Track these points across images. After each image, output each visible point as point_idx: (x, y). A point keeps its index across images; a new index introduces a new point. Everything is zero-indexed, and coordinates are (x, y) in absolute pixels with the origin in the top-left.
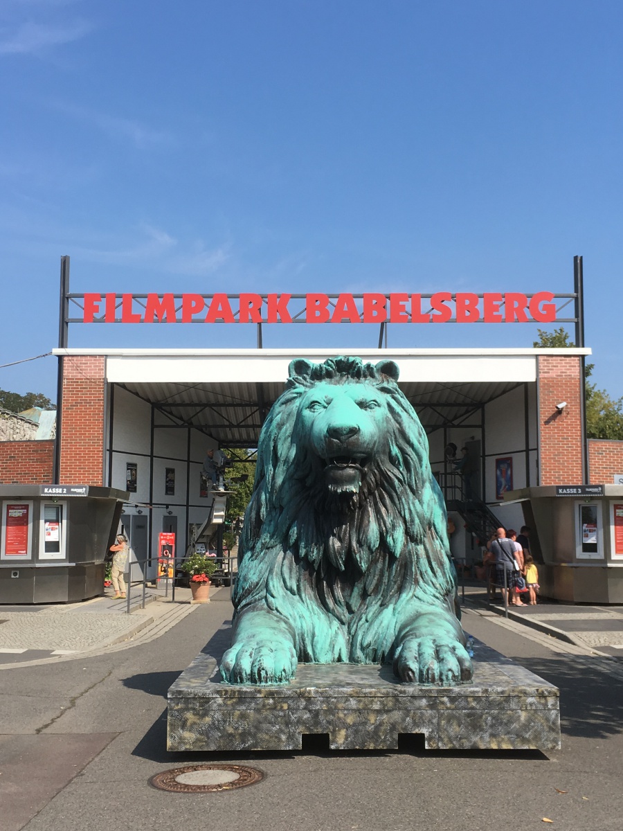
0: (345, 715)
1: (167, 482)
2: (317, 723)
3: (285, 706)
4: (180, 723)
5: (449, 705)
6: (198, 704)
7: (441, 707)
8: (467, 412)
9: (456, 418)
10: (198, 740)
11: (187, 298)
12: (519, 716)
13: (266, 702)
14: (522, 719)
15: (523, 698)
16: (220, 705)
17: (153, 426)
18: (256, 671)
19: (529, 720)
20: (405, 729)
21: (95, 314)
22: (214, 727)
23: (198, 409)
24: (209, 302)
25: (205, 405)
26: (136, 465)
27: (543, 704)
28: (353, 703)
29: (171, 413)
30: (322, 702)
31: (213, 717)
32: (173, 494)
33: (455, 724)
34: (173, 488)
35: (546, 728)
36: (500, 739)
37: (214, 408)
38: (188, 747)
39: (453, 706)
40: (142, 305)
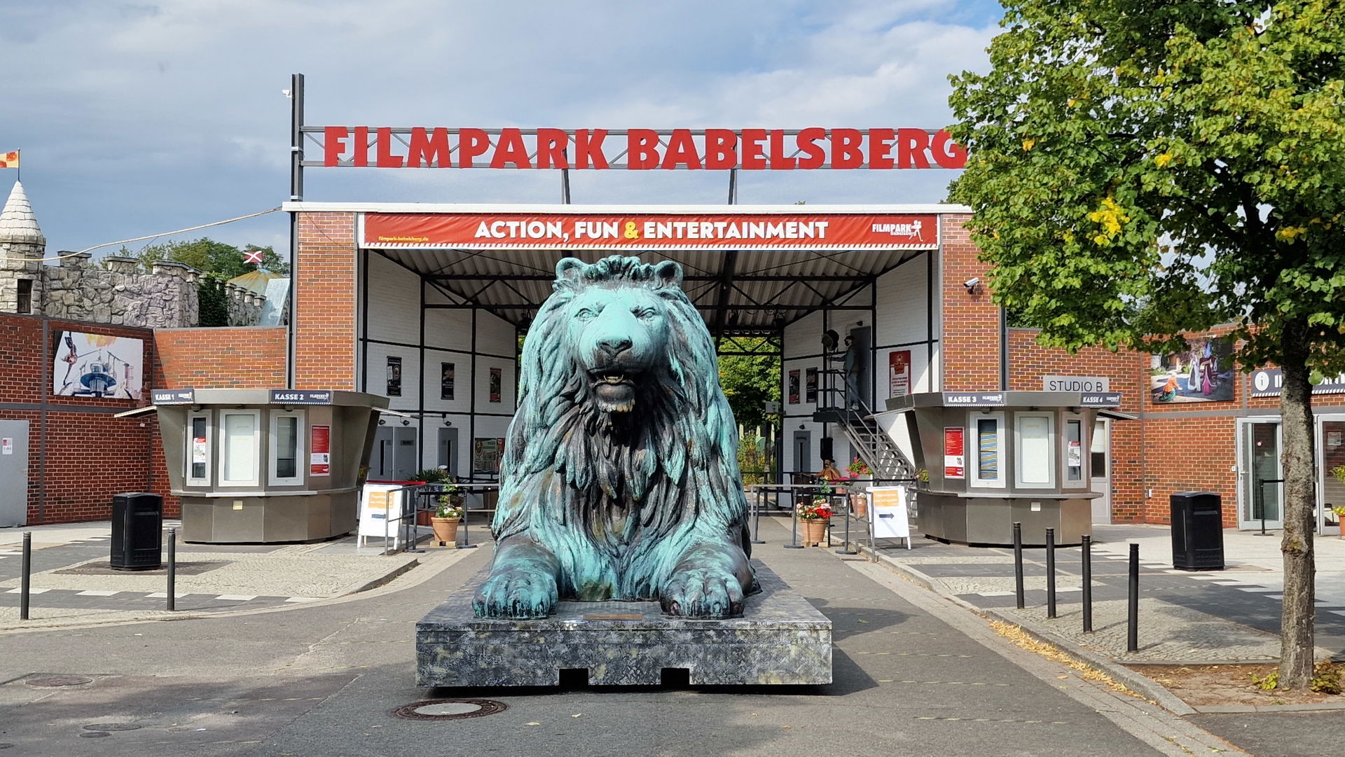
0: (605, 649)
1: (443, 382)
2: (576, 658)
3: (542, 640)
4: (429, 658)
5: (715, 639)
6: (448, 638)
7: (707, 641)
8: (853, 287)
9: (838, 295)
10: (448, 676)
11: (466, 134)
12: (789, 651)
13: (522, 635)
14: (793, 653)
15: (793, 632)
16: (471, 639)
17: (424, 306)
18: (510, 603)
19: (801, 654)
20: (669, 663)
21: (340, 155)
22: (466, 661)
23: (486, 282)
24: (495, 139)
25: (494, 278)
26: (400, 359)
27: (814, 638)
28: (614, 637)
29: (448, 287)
30: (582, 636)
31: (464, 651)
32: (453, 398)
33: (721, 658)
34: (452, 389)
35: (817, 663)
36: (769, 675)
37: (507, 281)
38: (438, 682)
39: (720, 640)
40: (405, 143)
